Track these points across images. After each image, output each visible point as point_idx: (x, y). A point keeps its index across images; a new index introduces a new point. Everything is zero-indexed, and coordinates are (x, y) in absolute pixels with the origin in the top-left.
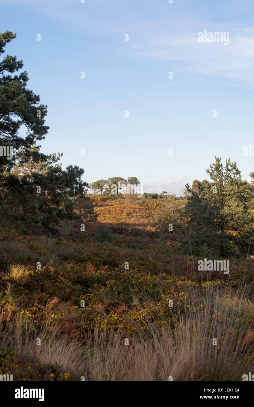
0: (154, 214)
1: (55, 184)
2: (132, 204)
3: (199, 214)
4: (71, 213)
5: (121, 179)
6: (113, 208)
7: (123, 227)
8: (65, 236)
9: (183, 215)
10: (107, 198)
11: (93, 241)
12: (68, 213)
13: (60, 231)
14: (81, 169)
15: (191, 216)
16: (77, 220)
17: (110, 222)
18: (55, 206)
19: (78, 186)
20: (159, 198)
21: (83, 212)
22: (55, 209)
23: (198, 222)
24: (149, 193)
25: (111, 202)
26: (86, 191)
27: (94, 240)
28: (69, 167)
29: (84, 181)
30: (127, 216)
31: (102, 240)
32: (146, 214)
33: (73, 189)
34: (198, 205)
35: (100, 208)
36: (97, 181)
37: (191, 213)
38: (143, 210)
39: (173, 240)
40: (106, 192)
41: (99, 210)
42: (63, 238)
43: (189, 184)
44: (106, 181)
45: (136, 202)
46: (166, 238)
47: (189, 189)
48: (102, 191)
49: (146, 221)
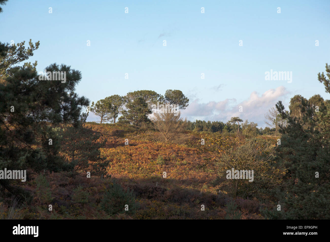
0: (216, 161)
1: (23, 101)
2: (172, 141)
3: (303, 161)
4: (55, 156)
5: (152, 94)
6: (137, 149)
7: (157, 185)
8: (42, 204)
9: (272, 164)
10: (126, 129)
11: (97, 212)
12: (49, 157)
13: (32, 195)
14: (74, 72)
15: (287, 166)
16: (66, 172)
17: (131, 176)
18: (23, 145)
19: (68, 105)
20: (225, 132)
21: (79, 157)
22: (24, 150)
23: (301, 177)
24: (207, 122)
25: (133, 139)
26: (85, 116)
27: (99, 211)
28: (51, 67)
29: (80, 96)
30: (163, 166)
31: (115, 210)
32: (200, 162)
33: (59, 111)
34: (302, 143)
35: (111, 149)
36: (106, 98)
37: (289, 160)
38: (194, 153)
39: (252, 210)
40: (124, 118)
41: (110, 153)
42: (38, 207)
43: (282, 103)
44: (123, 97)
45: (180, 139)
46: (239, 208)
47: (283, 113)
48: (115, 117)
49: (199, 174)
